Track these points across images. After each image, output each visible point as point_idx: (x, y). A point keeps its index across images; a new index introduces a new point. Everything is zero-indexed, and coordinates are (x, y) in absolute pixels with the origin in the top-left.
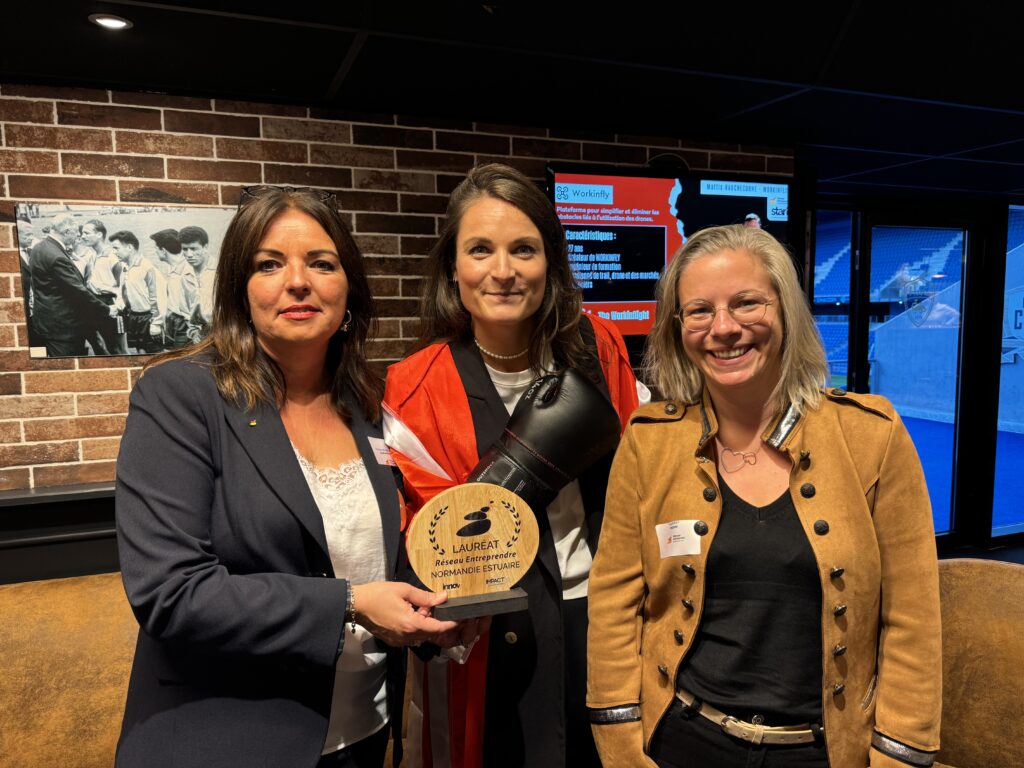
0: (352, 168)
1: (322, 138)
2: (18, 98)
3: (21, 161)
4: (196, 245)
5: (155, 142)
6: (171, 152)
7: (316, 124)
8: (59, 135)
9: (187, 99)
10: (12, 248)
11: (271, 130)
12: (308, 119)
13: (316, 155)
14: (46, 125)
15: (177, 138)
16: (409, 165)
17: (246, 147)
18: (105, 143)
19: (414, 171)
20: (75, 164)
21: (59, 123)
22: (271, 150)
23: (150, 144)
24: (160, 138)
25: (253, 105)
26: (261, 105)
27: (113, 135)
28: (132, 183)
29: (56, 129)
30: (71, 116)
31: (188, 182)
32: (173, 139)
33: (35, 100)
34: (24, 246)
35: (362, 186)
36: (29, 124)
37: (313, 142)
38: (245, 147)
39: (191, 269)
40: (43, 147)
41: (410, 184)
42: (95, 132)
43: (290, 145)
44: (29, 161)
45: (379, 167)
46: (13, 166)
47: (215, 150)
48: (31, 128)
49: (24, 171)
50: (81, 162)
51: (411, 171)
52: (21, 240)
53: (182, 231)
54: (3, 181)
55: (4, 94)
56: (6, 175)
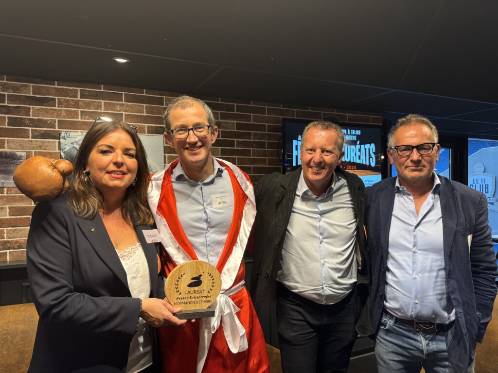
2: (64, 87)
5: (120, 107)
6: (126, 111)
8: (80, 103)
9: (134, 89)
10: (57, 151)
14: (75, 99)
15: (129, 105)
16: (225, 119)
18: (99, 107)
19: (227, 121)
20: (86, 115)
21: (80, 98)
23: (118, 108)
24: (122, 105)
25: (161, 92)
26: (164, 92)
27: (103, 103)
29: (79, 101)
30: (85, 95)
32: (128, 105)
33: (71, 88)
34: (63, 150)
36: (68, 98)
38: (157, 110)
40: (73, 108)
41: (225, 126)
42: (95, 102)
44: (67, 114)
46: (60, 116)
47: (145, 110)
48: (68, 100)
49: (65, 118)
50: (89, 115)
51: (225, 121)
52: (61, 147)
54: (55, 122)
55: (58, 85)
56: (57, 119)
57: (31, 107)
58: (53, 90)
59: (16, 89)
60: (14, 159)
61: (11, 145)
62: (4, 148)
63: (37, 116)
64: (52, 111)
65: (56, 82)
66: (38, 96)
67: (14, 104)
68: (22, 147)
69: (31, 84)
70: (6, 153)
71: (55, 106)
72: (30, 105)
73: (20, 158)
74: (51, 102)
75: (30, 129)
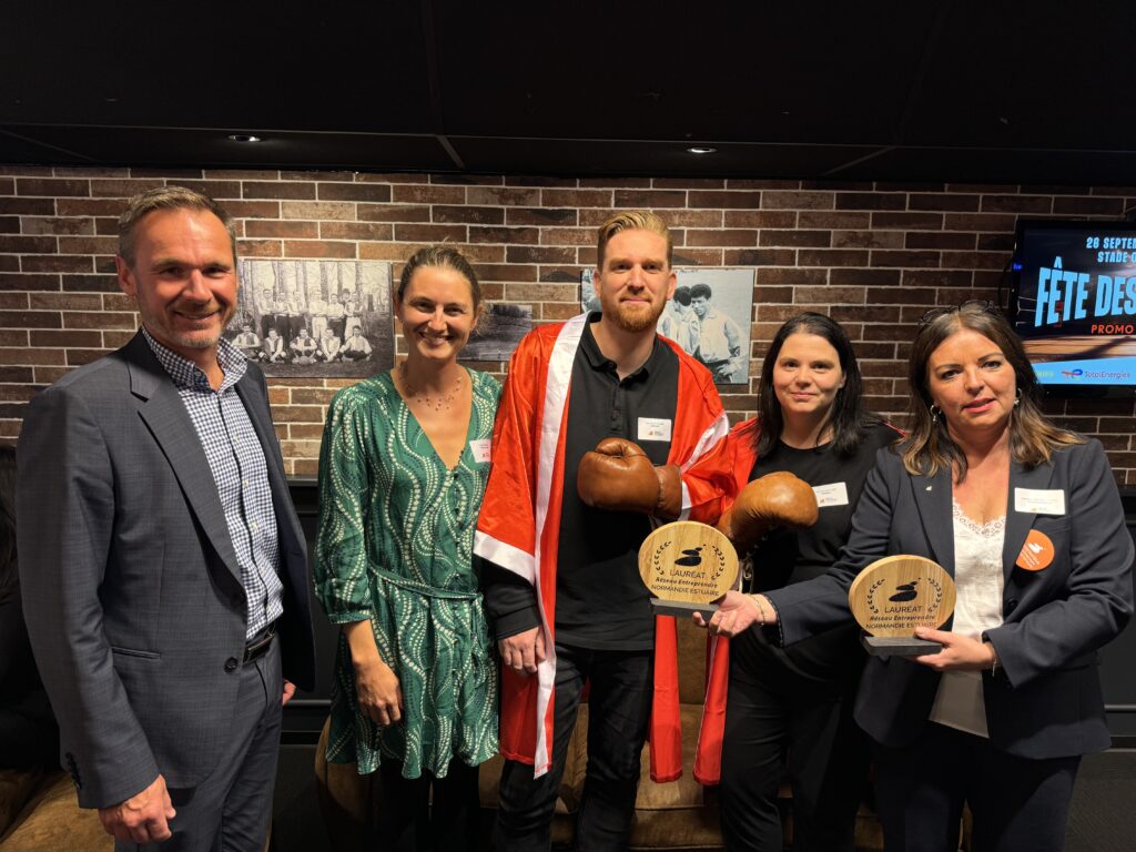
0: (832, 230)
1: (809, 206)
2: (590, 189)
4: (702, 298)
5: (680, 218)
6: (691, 225)
7: (805, 195)
9: (706, 180)
10: (577, 302)
11: (769, 201)
12: (800, 190)
13: (803, 221)
14: (606, 209)
15: (697, 213)
16: (881, 226)
17: (747, 215)
19: (887, 230)
21: (615, 206)
22: (768, 219)
23: (676, 219)
24: (684, 213)
25: (757, 181)
26: (763, 181)
30: (623, 200)
31: (700, 248)
32: (693, 213)
33: (600, 189)
34: (585, 300)
35: (839, 245)
36: (595, 208)
37: (801, 210)
38: (748, 217)
39: (696, 318)
41: (881, 242)
43: (783, 213)
45: (856, 228)
46: (582, 240)
47: (723, 221)
48: (596, 212)
51: (883, 230)
52: (584, 296)
53: (694, 287)
54: (575, 252)
55: (581, 186)
56: (577, 247)
57: (540, 227)
58: (573, 197)
59: (519, 198)
60: (516, 317)
61: (512, 293)
62: (501, 298)
63: (550, 243)
64: (571, 233)
65: (578, 181)
66: (551, 208)
67: (517, 224)
68: (527, 297)
69: (541, 188)
70: (504, 307)
71: (575, 224)
72: (539, 224)
73: (523, 315)
74: (569, 218)
75: (538, 265)
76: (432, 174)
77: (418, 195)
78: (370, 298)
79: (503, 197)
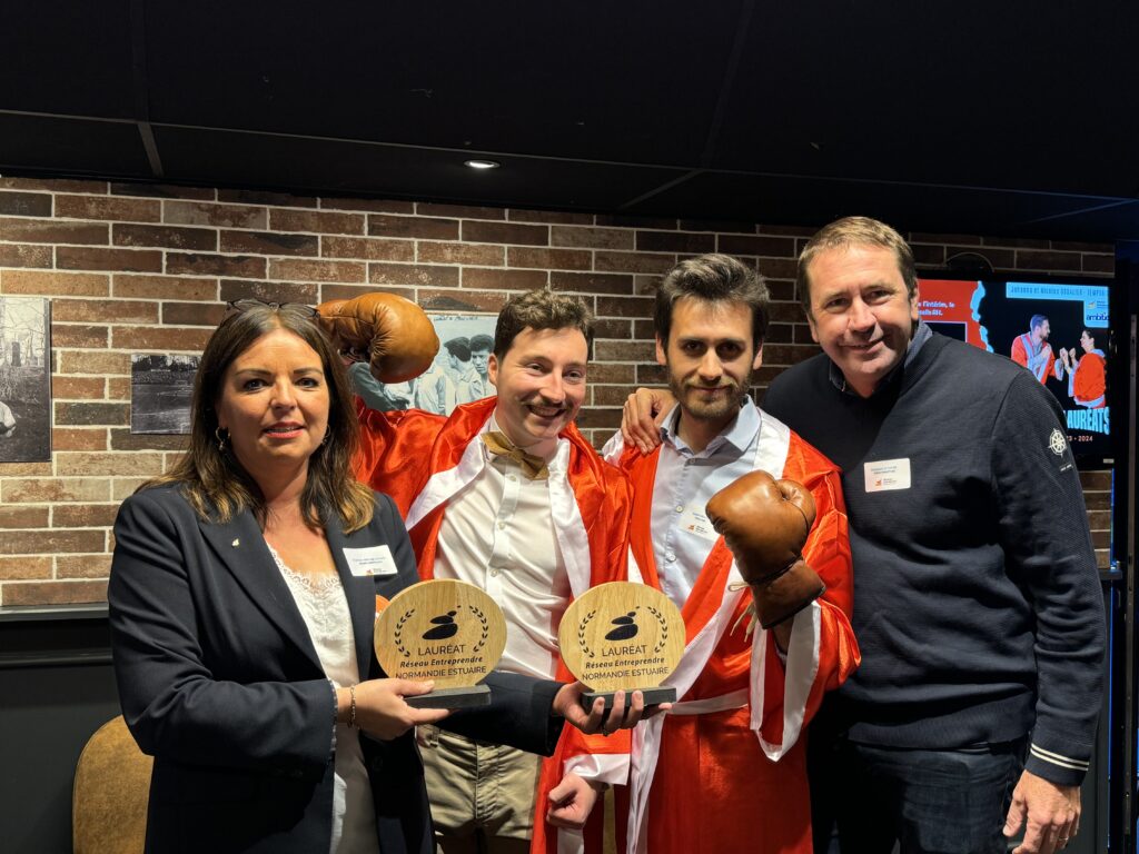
0: (634, 275)
1: (606, 245)
2: (335, 211)
3: (333, 271)
4: (484, 353)
5: (453, 252)
6: (465, 261)
7: (601, 231)
8: (368, 246)
9: (483, 209)
11: (559, 238)
12: (594, 226)
13: (600, 263)
14: (358, 237)
15: (472, 247)
17: (535, 254)
18: (408, 253)
20: (380, 273)
21: (369, 234)
22: (560, 258)
23: (448, 254)
24: (457, 248)
25: (543, 213)
26: (550, 214)
27: (416, 245)
28: (429, 292)
29: (366, 240)
30: (380, 227)
31: (479, 290)
32: (469, 248)
33: (349, 212)
35: (643, 292)
36: (343, 235)
37: (598, 250)
38: (534, 256)
39: (477, 376)
40: (353, 257)
42: (400, 242)
43: (576, 252)
44: (340, 270)
46: (326, 276)
47: (506, 258)
48: (344, 240)
49: (335, 281)
50: (385, 272)
53: (474, 338)
55: (323, 207)
58: (312, 219)
59: (238, 218)
64: (311, 266)
65: (319, 200)
66: (283, 233)
67: (235, 251)
69: (268, 207)
74: (309, 246)
76: (112, 182)
77: (92, 209)
78: (16, 347)
79: (216, 216)
